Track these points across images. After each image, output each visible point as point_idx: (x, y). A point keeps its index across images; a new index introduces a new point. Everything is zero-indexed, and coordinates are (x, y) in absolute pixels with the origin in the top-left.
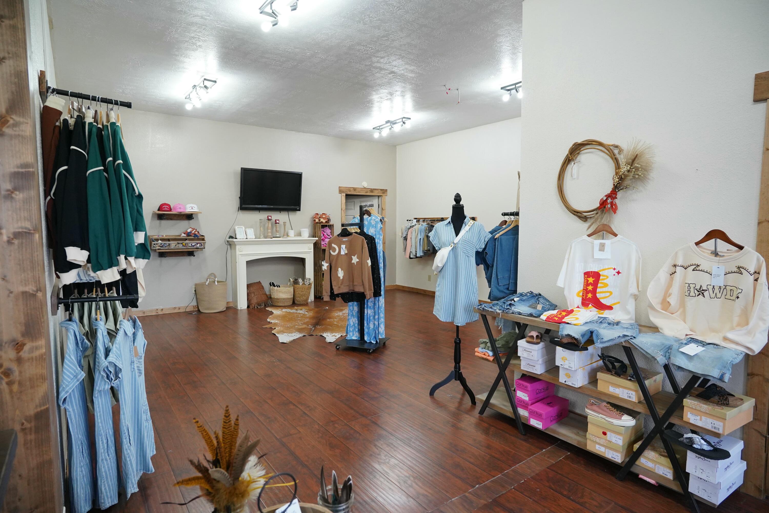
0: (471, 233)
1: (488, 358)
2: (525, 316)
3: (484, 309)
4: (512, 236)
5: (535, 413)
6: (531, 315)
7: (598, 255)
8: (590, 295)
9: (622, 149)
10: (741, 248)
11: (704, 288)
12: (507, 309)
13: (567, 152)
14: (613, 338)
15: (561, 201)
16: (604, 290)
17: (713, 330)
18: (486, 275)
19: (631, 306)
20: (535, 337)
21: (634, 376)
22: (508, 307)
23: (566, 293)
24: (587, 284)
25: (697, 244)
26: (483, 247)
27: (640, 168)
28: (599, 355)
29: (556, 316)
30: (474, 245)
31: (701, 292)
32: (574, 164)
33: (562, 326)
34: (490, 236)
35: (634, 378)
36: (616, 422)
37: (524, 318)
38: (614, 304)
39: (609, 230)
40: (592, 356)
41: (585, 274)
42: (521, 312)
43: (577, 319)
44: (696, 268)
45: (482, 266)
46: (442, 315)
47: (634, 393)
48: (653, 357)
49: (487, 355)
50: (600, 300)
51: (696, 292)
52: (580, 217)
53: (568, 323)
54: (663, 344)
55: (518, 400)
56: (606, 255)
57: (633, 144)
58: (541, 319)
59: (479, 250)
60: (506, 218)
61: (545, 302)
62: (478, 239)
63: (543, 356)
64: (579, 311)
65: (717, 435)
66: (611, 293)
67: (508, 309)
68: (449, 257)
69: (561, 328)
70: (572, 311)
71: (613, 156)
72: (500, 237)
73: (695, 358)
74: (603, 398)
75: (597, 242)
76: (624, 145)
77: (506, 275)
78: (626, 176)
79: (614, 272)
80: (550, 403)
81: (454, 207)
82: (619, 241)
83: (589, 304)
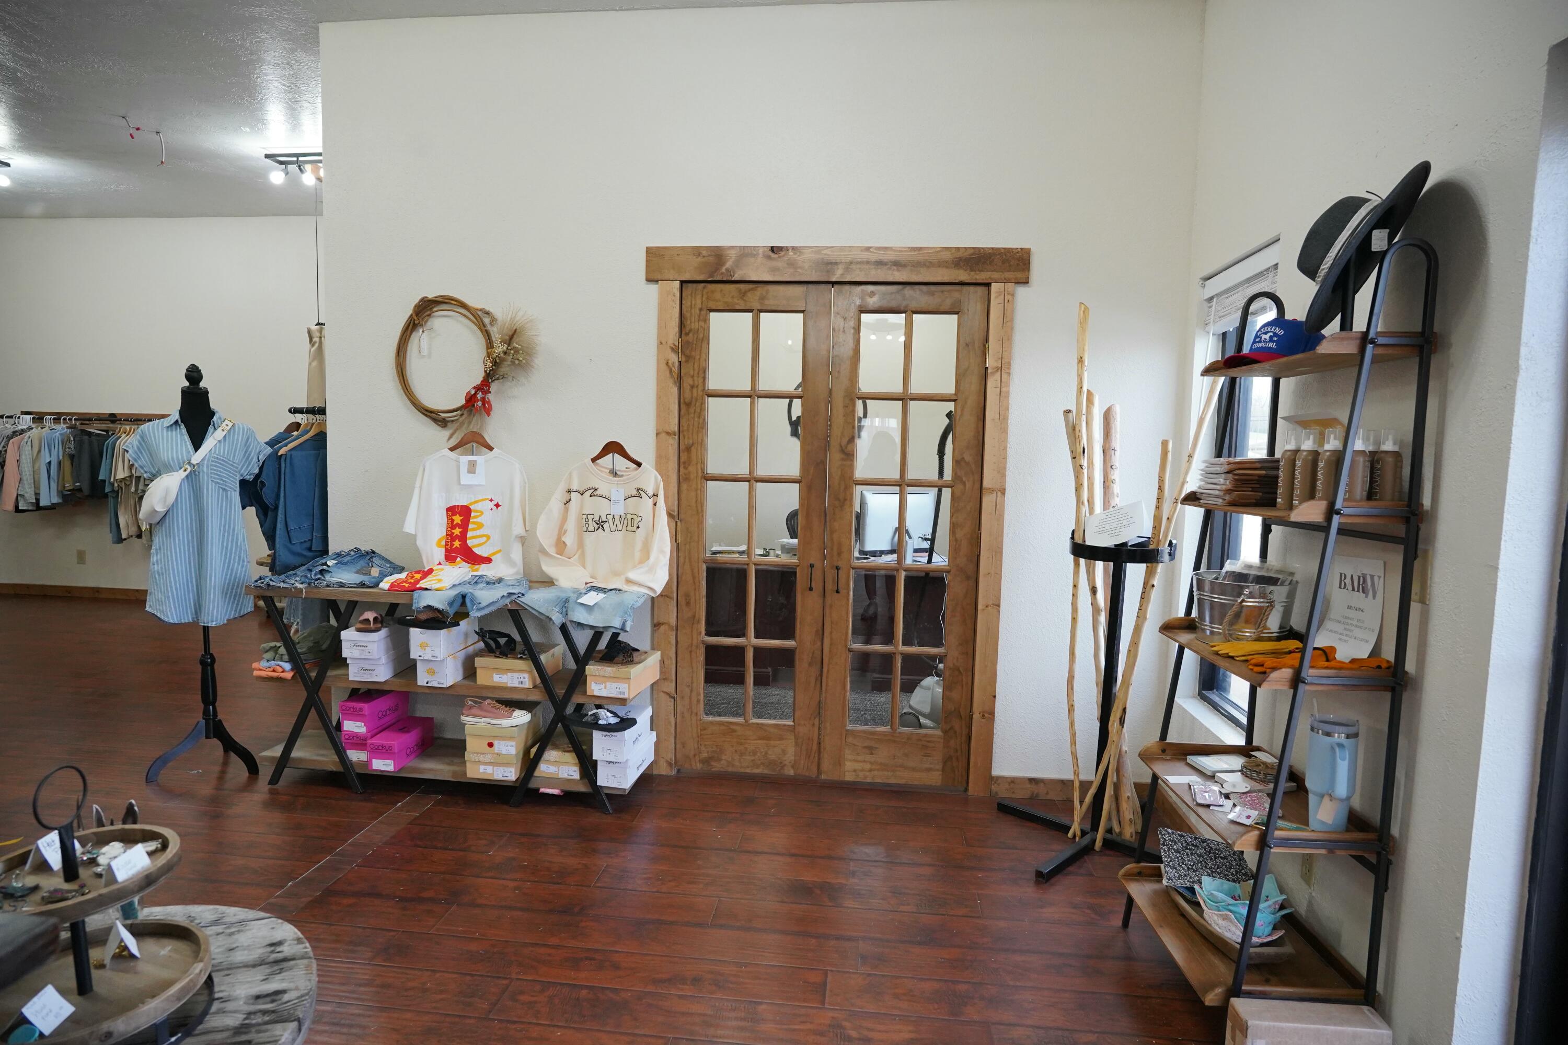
0: (229, 444)
1: (282, 675)
2: (351, 587)
3: (268, 585)
4: (313, 452)
5: (380, 748)
6: (362, 585)
7: (466, 479)
8: (457, 544)
9: (496, 317)
10: (639, 464)
11: (604, 519)
12: (316, 580)
13: (410, 311)
14: (494, 600)
15: (402, 391)
16: (478, 534)
17: (616, 574)
18: (262, 526)
19: (517, 554)
20: (371, 620)
21: (526, 652)
22: (319, 576)
23: (419, 543)
24: (452, 526)
25: (594, 460)
26: (256, 471)
27: (521, 349)
28: (476, 632)
29: (406, 582)
30: (237, 468)
31: (600, 524)
32: (423, 332)
33: (416, 594)
34: (269, 450)
35: (525, 655)
36: (505, 722)
37: (350, 591)
38: (494, 554)
39: (481, 441)
40: (466, 635)
41: (448, 510)
42: (344, 581)
43: (440, 581)
44: (594, 492)
45: (252, 510)
46: (171, 610)
47: (526, 675)
48: (548, 617)
49: (281, 670)
50: (474, 550)
51: (595, 525)
52: (435, 420)
53: (426, 589)
54: (559, 598)
55: (347, 737)
56: (478, 479)
57: (511, 313)
58: (381, 589)
59: (248, 478)
60: (299, 418)
61: (383, 562)
62: (244, 455)
63: (387, 651)
64: (442, 569)
65: (623, 702)
66: (488, 537)
67: (319, 579)
68: (181, 494)
69: (415, 597)
70: (431, 571)
71: (482, 327)
72: (289, 454)
73: (596, 609)
74: (485, 694)
75: (465, 459)
76: (498, 312)
77: (306, 524)
78: (502, 360)
79: (491, 505)
80: (404, 728)
81: (185, 392)
82: (496, 457)
83: (457, 557)
